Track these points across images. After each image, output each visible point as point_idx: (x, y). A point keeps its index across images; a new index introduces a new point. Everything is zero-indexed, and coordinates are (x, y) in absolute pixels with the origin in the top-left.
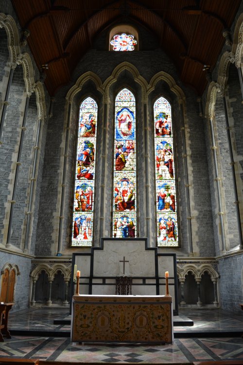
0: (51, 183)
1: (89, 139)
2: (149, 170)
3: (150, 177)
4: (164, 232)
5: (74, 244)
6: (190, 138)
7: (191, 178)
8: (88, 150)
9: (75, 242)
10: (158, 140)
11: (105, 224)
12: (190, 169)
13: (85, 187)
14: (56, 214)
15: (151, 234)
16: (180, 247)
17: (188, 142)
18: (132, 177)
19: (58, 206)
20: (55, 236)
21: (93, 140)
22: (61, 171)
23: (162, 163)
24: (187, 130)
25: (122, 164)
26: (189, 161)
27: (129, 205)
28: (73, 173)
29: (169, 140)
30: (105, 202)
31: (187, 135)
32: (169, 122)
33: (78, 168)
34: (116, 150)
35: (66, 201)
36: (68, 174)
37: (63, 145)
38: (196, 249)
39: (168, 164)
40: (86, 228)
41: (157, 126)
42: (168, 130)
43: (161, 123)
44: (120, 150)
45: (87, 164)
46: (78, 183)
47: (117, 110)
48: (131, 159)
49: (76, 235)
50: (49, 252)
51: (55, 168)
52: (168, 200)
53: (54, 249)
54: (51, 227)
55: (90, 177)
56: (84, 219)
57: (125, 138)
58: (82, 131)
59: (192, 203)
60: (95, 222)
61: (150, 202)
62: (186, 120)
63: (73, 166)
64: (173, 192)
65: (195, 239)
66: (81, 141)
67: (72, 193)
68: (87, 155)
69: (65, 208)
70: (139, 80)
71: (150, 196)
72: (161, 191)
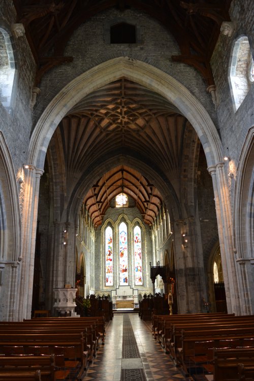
0: (98, 265)
1: (109, 245)
2: (132, 258)
3: (132, 261)
4: (138, 280)
5: (107, 285)
6: (147, 246)
7: (146, 261)
8: (110, 250)
9: (107, 284)
10: (136, 244)
11: (118, 278)
12: (146, 258)
13: (109, 264)
14: (101, 275)
15: (133, 281)
16: (143, 285)
17: (146, 247)
18: (126, 259)
19: (101, 273)
20: (101, 283)
21: (111, 245)
22: (101, 260)
23: (137, 254)
24: (146, 243)
25: (122, 254)
26: (146, 255)
27: (125, 270)
28: (105, 259)
29: (140, 244)
30: (117, 270)
31: (146, 245)
32: (140, 237)
33: (106, 257)
34: (120, 250)
35: (104, 270)
36: (104, 260)
37: (101, 250)
38: (148, 286)
39: (139, 254)
40: (111, 279)
41: (135, 239)
42: (139, 241)
43: (137, 238)
44: (121, 249)
45: (109, 255)
46: (107, 262)
47: (120, 232)
48: (126, 253)
49: (107, 281)
50: (100, 289)
51: (99, 258)
52: (139, 268)
53: (101, 287)
54: (99, 280)
55: (111, 260)
56: (110, 276)
57: (124, 244)
58: (107, 241)
59: (147, 270)
60: (114, 277)
61: (133, 269)
62: (146, 239)
63: (105, 256)
64: (141, 265)
65: (147, 282)
66: (107, 245)
67: (105, 267)
68: (109, 251)
69: (104, 272)
70: (128, 221)
71: (133, 268)
72: (136, 265)
